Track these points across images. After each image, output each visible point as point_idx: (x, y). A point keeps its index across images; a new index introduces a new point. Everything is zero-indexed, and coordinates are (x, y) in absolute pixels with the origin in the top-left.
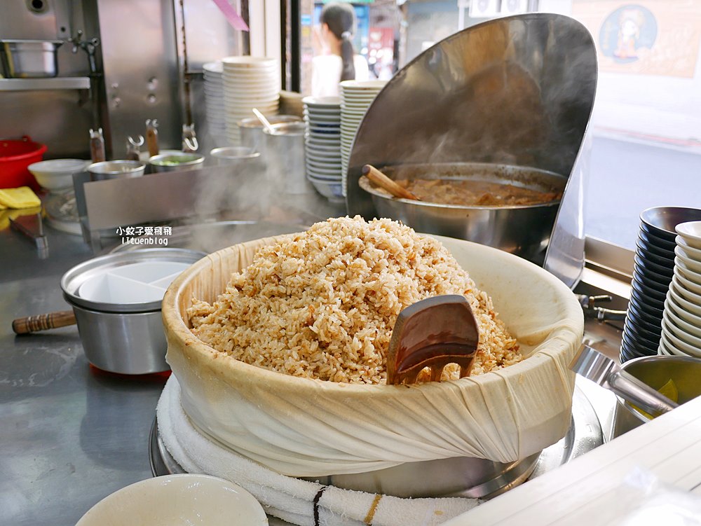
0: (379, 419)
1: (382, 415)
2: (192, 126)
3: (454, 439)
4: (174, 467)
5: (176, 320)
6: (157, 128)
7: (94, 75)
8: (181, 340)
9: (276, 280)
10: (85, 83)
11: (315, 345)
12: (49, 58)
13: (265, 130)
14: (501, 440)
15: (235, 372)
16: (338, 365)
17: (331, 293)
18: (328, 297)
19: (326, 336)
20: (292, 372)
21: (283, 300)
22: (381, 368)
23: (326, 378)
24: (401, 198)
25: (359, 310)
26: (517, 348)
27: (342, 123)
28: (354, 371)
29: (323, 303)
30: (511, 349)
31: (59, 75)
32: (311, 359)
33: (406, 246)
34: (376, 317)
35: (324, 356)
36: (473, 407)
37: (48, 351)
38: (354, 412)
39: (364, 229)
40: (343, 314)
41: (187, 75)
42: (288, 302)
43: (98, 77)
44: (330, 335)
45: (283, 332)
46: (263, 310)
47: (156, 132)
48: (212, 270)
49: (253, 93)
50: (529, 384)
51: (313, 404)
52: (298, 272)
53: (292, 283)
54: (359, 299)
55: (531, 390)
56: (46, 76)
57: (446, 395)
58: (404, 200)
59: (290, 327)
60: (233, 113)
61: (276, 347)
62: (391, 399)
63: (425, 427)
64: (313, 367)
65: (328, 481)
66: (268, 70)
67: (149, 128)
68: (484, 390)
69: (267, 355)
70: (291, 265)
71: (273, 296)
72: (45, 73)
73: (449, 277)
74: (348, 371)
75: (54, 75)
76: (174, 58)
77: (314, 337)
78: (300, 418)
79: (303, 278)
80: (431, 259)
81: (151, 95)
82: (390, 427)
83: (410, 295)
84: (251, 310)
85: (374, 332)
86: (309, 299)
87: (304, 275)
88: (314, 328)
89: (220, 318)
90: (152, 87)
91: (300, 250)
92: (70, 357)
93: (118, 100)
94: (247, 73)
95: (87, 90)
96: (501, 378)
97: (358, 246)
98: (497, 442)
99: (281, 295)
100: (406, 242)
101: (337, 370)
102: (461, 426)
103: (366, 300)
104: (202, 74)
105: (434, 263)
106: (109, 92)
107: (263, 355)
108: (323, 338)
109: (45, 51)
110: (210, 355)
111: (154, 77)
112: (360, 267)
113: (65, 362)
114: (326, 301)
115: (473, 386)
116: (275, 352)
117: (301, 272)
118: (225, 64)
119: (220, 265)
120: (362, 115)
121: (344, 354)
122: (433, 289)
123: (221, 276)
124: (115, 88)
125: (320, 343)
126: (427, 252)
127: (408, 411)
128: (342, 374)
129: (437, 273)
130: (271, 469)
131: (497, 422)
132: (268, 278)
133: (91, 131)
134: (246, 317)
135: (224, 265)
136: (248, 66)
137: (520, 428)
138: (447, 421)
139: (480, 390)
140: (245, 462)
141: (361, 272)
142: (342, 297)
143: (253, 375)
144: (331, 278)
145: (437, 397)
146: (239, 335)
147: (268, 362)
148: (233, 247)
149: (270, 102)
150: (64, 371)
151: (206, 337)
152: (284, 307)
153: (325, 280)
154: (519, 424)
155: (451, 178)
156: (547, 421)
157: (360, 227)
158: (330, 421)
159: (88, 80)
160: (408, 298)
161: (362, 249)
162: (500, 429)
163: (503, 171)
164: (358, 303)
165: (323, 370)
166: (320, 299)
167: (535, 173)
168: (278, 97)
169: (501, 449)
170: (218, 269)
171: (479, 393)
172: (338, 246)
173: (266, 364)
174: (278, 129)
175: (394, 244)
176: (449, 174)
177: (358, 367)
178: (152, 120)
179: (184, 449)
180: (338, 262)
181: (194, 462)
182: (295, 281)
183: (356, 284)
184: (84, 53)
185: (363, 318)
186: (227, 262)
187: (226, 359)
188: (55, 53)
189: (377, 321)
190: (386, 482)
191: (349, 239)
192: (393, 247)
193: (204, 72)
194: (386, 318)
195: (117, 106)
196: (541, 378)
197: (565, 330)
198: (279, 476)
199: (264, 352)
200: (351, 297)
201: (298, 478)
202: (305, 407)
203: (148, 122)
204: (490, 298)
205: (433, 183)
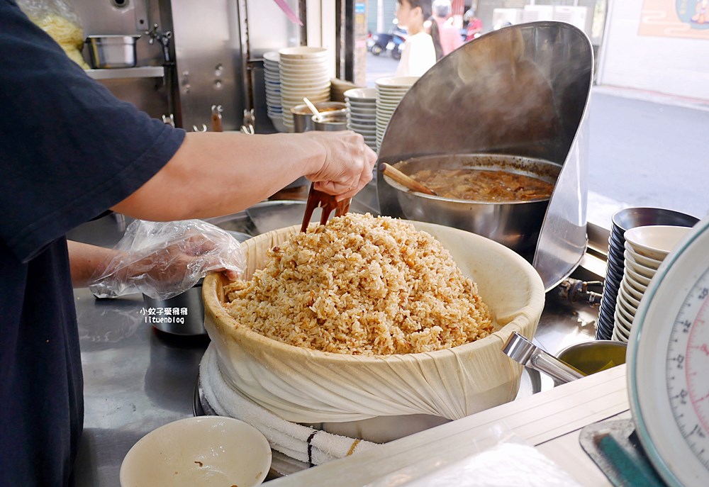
0: (356, 381)
1: (358, 378)
2: (252, 111)
3: (414, 399)
4: (210, 410)
5: (212, 297)
6: (221, 113)
7: (168, 64)
8: (213, 314)
9: (293, 266)
10: (160, 71)
11: (314, 322)
12: (129, 51)
13: (314, 118)
14: (452, 403)
15: (249, 341)
16: (330, 338)
17: (331, 281)
18: (328, 284)
19: (322, 315)
20: (294, 343)
21: (295, 284)
22: (365, 342)
23: (321, 348)
24: (415, 191)
25: (352, 295)
26: (491, 329)
27: (377, 120)
28: (343, 341)
29: (323, 289)
30: (485, 329)
31: (137, 65)
32: (310, 332)
33: (399, 241)
34: (366, 301)
35: (319, 330)
36: (428, 375)
37: (120, 313)
38: (337, 375)
39: (366, 227)
40: (337, 298)
41: (249, 63)
42: (298, 286)
43: (171, 66)
44: (325, 314)
45: (291, 310)
46: (281, 290)
47: (220, 116)
48: (248, 253)
49: (306, 82)
50: (477, 360)
51: (305, 367)
52: (310, 262)
53: (304, 270)
54: (353, 286)
55: (479, 365)
56: (127, 66)
57: (406, 366)
58: (417, 194)
59: (295, 307)
60: (288, 100)
61: (285, 322)
62: (363, 367)
63: (391, 389)
64: (311, 339)
65: (321, 427)
66: (320, 60)
67: (214, 114)
68: (437, 363)
69: (277, 328)
70: (305, 255)
71: (290, 279)
72: (125, 64)
73: (436, 268)
74: (338, 342)
75: (133, 65)
76: (238, 47)
77: (314, 315)
78: (297, 377)
79: (312, 267)
80: (423, 252)
81: (218, 81)
82: (364, 388)
83: (396, 283)
84: (273, 289)
85: (361, 311)
86: (315, 284)
87: (313, 265)
88: (313, 309)
89: (251, 295)
90: (218, 73)
91: (315, 244)
92: (137, 319)
93: (188, 86)
94: (301, 63)
95: (161, 78)
96: (452, 354)
97: (358, 242)
98: (448, 404)
99: (296, 279)
100: (399, 238)
101: (330, 342)
102: (419, 390)
103: (360, 287)
104: (262, 62)
105: (425, 255)
106: (180, 80)
107: (275, 327)
108: (320, 316)
109: (125, 44)
110: (233, 326)
111: (220, 65)
112: (356, 260)
113: (133, 323)
114: (325, 287)
115: (429, 360)
116: (283, 326)
117: (312, 262)
118: (282, 55)
119: (255, 249)
120: (392, 110)
121: (336, 329)
122: (420, 278)
123: (255, 259)
124: (186, 75)
125: (319, 320)
126: (421, 245)
127: (377, 376)
128: (333, 346)
129: (425, 265)
130: (277, 415)
131: (449, 389)
132: (288, 263)
133: (164, 117)
134: (269, 294)
135: (258, 249)
136: (302, 57)
137: (466, 394)
138: (409, 387)
139: (435, 363)
140: (259, 409)
141: (356, 264)
142: (339, 284)
143: (262, 344)
144: (332, 269)
145: (399, 366)
146: (261, 308)
147: (278, 334)
148: (267, 233)
149: (321, 90)
150: (132, 331)
151: (236, 310)
152: (295, 290)
153: (327, 271)
154: (465, 391)
155: (472, 168)
156: (491, 390)
157: (363, 226)
158: (319, 380)
159: (162, 68)
160: (395, 286)
161: (361, 244)
162: (451, 394)
163: (520, 163)
164: (352, 290)
165: (318, 342)
166: (322, 285)
167: (548, 165)
168: (329, 84)
169: (452, 410)
170: (253, 253)
171: (433, 365)
172: (343, 242)
173: (277, 334)
174: (326, 117)
175: (389, 241)
176: (471, 164)
177: (347, 338)
178: (217, 106)
179: (216, 397)
180: (340, 256)
181: (223, 407)
182: (306, 270)
183: (351, 275)
184: (159, 44)
185: (355, 302)
186: (262, 246)
187: (244, 330)
188: (134, 45)
189: (367, 305)
190: (366, 430)
191: (353, 236)
192: (388, 244)
193: (264, 60)
194: (375, 301)
195: (188, 92)
196: (490, 355)
197: (521, 317)
198: (283, 421)
199: (275, 325)
200: (347, 285)
201: (298, 424)
202: (300, 368)
203: (213, 107)
204: (475, 284)
205: (454, 173)
